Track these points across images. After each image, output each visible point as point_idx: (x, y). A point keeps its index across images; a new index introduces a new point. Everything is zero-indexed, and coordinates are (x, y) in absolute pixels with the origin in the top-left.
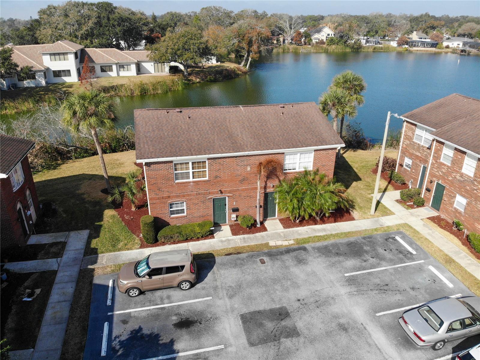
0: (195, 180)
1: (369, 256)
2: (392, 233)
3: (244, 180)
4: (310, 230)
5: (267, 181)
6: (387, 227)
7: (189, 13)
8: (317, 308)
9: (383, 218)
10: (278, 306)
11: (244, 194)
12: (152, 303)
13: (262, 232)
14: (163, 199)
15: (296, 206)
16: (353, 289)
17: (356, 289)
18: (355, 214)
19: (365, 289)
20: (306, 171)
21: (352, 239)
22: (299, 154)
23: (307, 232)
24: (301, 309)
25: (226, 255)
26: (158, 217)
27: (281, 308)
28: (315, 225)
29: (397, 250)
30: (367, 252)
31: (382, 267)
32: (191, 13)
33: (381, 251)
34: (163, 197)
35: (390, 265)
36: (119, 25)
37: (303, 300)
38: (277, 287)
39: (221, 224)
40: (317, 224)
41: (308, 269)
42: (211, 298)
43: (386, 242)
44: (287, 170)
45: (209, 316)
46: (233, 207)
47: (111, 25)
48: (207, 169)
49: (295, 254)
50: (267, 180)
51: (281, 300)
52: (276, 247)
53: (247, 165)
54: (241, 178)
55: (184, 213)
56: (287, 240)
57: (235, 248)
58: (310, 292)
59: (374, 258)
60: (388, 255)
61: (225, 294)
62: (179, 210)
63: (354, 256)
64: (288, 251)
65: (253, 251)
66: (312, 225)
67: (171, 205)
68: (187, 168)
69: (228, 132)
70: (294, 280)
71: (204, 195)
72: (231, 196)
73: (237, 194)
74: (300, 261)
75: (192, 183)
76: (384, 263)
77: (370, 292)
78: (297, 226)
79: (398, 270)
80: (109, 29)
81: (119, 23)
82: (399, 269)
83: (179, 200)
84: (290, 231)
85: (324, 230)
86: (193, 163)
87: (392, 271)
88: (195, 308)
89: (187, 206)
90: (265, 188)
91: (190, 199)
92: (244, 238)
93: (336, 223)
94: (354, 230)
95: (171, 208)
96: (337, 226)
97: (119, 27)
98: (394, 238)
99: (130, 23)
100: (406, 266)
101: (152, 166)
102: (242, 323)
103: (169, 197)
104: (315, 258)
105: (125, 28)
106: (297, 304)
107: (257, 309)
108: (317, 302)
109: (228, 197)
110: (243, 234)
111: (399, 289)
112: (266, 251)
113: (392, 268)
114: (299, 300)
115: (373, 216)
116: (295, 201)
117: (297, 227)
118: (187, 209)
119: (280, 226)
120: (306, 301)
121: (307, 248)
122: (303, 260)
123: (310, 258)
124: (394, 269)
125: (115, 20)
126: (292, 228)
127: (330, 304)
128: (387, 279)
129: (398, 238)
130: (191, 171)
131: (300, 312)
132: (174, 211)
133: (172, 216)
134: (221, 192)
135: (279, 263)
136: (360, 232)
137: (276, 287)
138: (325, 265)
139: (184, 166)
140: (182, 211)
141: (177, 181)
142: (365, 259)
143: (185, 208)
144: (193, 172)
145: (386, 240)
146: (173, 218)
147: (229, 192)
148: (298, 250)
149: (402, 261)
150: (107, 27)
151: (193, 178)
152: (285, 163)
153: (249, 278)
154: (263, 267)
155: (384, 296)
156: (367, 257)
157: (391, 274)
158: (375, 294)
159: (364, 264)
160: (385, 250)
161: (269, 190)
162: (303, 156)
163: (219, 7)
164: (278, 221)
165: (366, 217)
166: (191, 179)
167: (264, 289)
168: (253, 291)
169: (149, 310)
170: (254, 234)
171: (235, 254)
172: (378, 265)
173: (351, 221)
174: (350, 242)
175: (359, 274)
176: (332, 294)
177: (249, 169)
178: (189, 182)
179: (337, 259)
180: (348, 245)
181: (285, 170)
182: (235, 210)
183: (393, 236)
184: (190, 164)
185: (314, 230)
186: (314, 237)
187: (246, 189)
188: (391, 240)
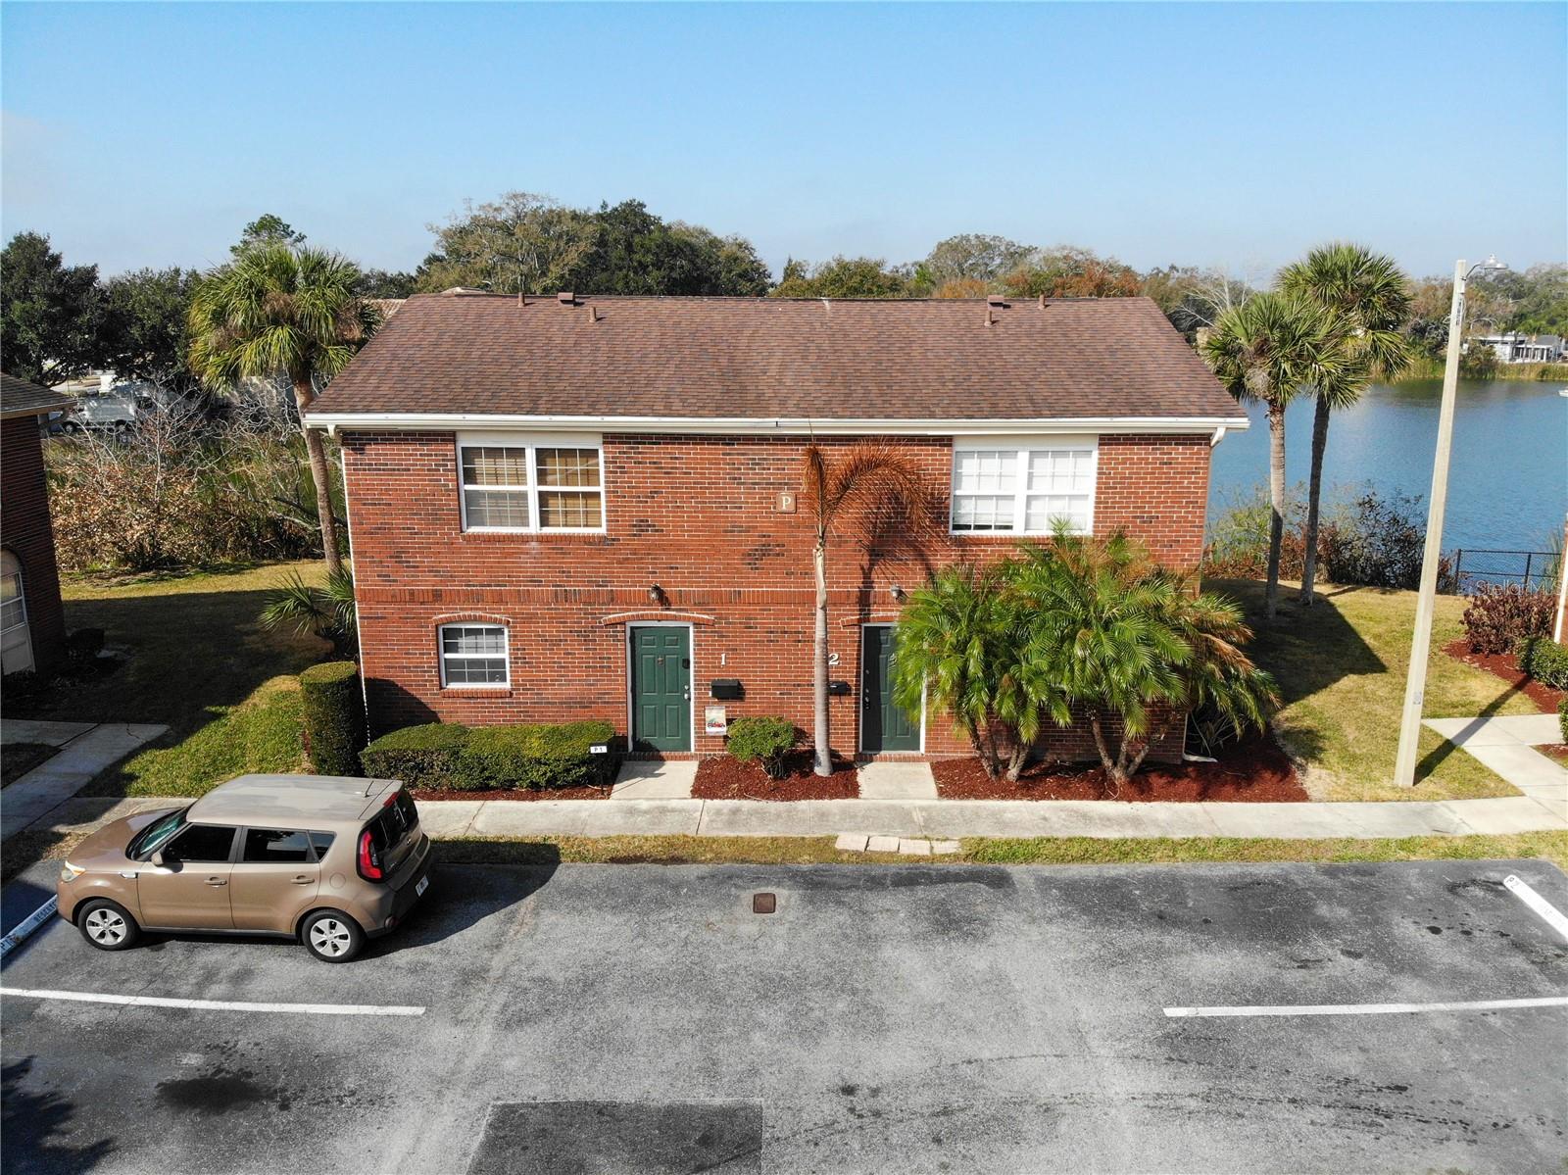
0: (548, 530)
1: (1332, 946)
2: (1494, 867)
3: (762, 554)
4: (1063, 815)
5: (870, 569)
6: (1470, 837)
7: (905, 265)
8: (933, 1146)
9: (1454, 804)
10: (719, 1101)
11: (766, 619)
12: (158, 984)
13: (831, 797)
14: (412, 601)
15: (975, 668)
16: (1190, 1082)
17: (1202, 1087)
18: (1314, 777)
19: (1259, 1091)
20: (1058, 540)
21: (1263, 869)
22: (1023, 456)
23: (1045, 819)
24: (838, 1137)
25: (614, 860)
26: (392, 684)
27: (728, 1114)
28: (1098, 798)
29: (1502, 935)
30: (1326, 928)
31: (1396, 1001)
32: (909, 267)
33: (1408, 930)
34: (412, 593)
35: (1442, 999)
36: (658, 266)
37: (875, 1092)
38: (773, 1016)
39: (663, 754)
40: (1107, 798)
41: (976, 959)
42: (420, 1011)
43: (1450, 897)
44: (968, 527)
45: (350, 1083)
46: (717, 676)
47: (636, 264)
48: (601, 489)
49: (939, 892)
50: (872, 565)
51: (754, 1072)
52: (864, 857)
53: (779, 486)
54: (750, 542)
55: (504, 679)
56: (926, 838)
57: (669, 842)
58: (933, 1062)
59: (1358, 956)
60: (1441, 951)
61: (495, 1008)
62: (480, 663)
63: (1252, 937)
64: (912, 876)
65: (743, 861)
66: (1083, 797)
67: (448, 633)
68: (519, 477)
69: (731, 359)
70: (876, 996)
71: (590, 604)
72: (706, 623)
73: (735, 613)
74: (949, 924)
75: (534, 544)
76: (1409, 984)
77: (1282, 1112)
78: (1007, 793)
79: (1484, 1024)
80: (626, 276)
81: (658, 260)
82: (1491, 1019)
83: (479, 613)
84: (962, 810)
85: (1136, 821)
86: (542, 455)
87: (1451, 1026)
88: (318, 1037)
89: (514, 650)
90: (864, 600)
91: (530, 618)
92: (735, 812)
93: (1208, 805)
94: (1286, 835)
95: (448, 648)
96: (1205, 811)
97: (659, 269)
98: (1495, 888)
99: (692, 262)
100: (1541, 1010)
101: (372, 450)
102: (483, 1145)
103: (437, 596)
104: (1034, 920)
105: (674, 275)
106: (835, 1107)
107: (601, 1096)
108: (946, 1112)
109: (697, 624)
110: (742, 794)
111: (1467, 1116)
112: (805, 867)
113: (1451, 1014)
114: (849, 1090)
115: (1402, 796)
116: (976, 650)
117: (1003, 798)
118: (515, 660)
119: (931, 786)
120: (883, 1101)
121: (1016, 877)
122: (970, 921)
123: (1009, 918)
124: (1467, 1018)
125: (648, 251)
126: (977, 797)
127: (1018, 1138)
128: (1408, 1062)
129: (1518, 887)
130: (532, 488)
131: (823, 1147)
132: (460, 663)
133: (454, 686)
134: (663, 599)
135: (843, 917)
136: (1316, 845)
137: (762, 1015)
138: (1071, 955)
139: (505, 464)
140: (495, 670)
141: (474, 530)
142: (1307, 954)
143: (505, 655)
144: (544, 497)
145: (1453, 889)
146: (456, 695)
147: (702, 604)
148: (966, 880)
149: (1516, 985)
150: (620, 269)
151: (544, 522)
152: (958, 493)
153: (654, 957)
154: (749, 925)
155: (1366, 1140)
156: (1321, 947)
157: (1441, 1039)
158: (1312, 1123)
159: (1293, 977)
160: (1435, 930)
161: (881, 614)
162: (1044, 465)
163: (994, 238)
164: (926, 769)
165: (1367, 795)
166: (534, 527)
167: (697, 1014)
168: (635, 1014)
169: (122, 1008)
170: (789, 800)
171: (655, 861)
172: (1376, 990)
173: (1286, 801)
174: (1248, 880)
175: (1248, 1020)
176: (1051, 1087)
177: (786, 502)
178: (525, 539)
179: (1151, 936)
180: (1236, 889)
181: (957, 527)
182: (728, 692)
183: (1494, 876)
184: (530, 456)
185: (1086, 817)
186: (1070, 840)
187: (775, 599)
188: (1479, 893)
